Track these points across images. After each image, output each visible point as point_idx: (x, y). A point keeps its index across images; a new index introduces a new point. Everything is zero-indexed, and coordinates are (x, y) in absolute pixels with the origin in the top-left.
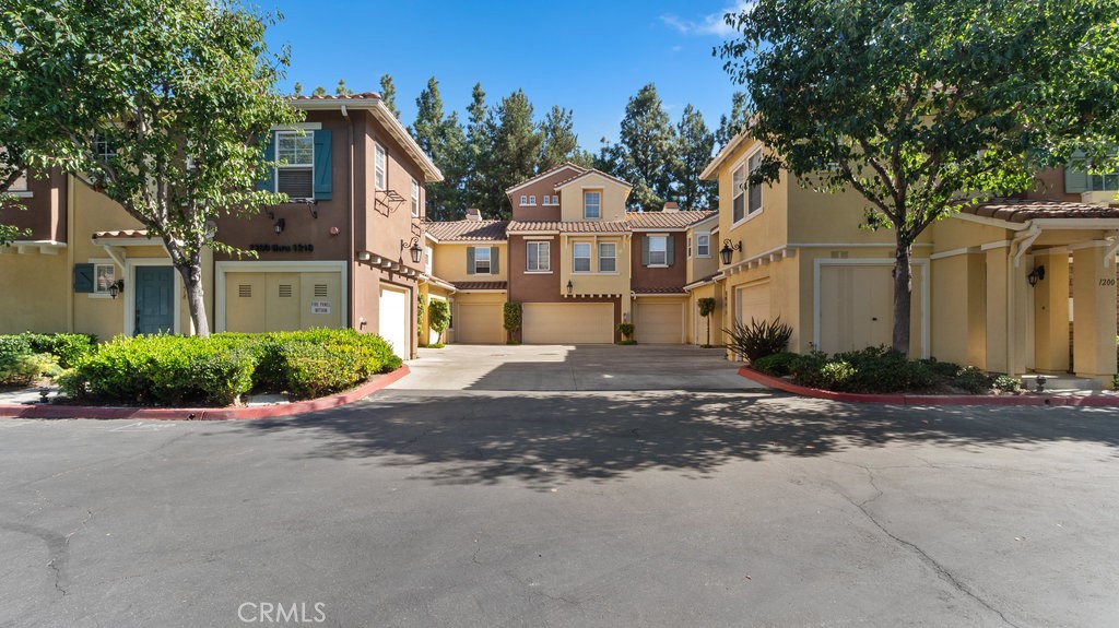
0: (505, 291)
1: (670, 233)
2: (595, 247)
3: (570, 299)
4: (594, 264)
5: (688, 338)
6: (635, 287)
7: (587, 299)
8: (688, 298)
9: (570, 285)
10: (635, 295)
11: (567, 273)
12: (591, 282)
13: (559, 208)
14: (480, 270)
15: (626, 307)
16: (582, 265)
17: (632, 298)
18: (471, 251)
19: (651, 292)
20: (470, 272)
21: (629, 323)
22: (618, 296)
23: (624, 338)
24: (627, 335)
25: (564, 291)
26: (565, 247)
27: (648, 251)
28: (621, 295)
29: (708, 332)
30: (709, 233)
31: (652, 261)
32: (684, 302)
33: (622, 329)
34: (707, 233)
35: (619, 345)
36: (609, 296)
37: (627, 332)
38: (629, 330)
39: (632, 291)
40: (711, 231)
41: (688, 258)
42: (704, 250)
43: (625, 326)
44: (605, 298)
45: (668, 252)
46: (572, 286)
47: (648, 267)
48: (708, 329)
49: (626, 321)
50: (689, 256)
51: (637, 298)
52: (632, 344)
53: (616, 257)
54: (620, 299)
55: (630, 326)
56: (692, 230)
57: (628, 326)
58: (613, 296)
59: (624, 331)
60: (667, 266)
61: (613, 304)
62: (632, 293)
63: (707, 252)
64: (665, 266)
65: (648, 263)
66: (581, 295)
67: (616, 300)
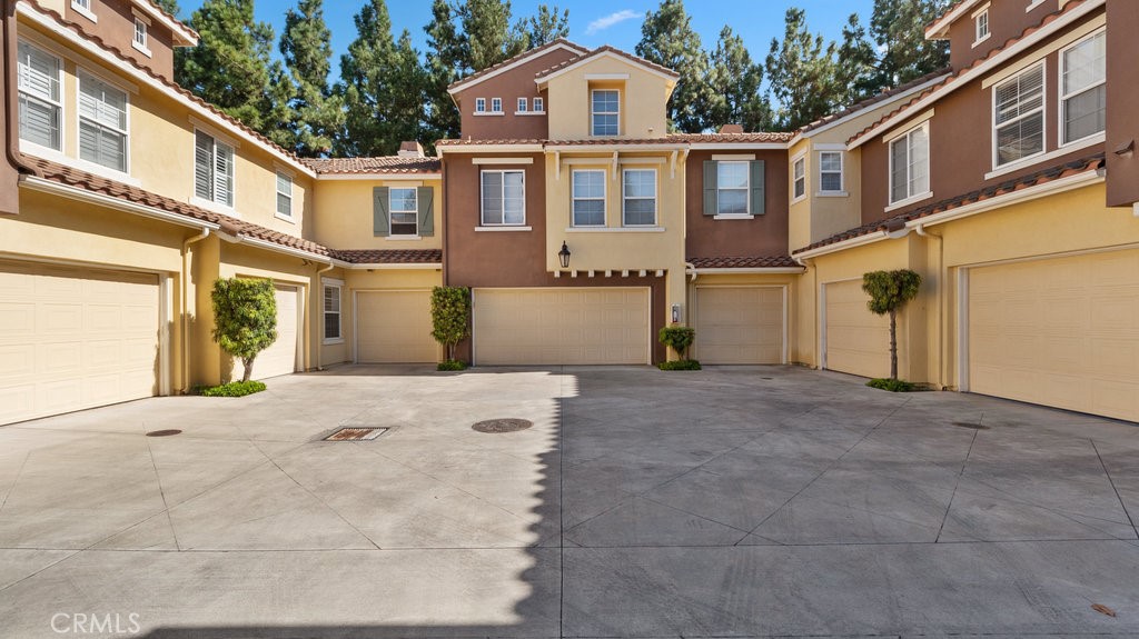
0: (439, 265)
1: (757, 152)
2: (615, 175)
3: (565, 279)
4: (613, 211)
5: (795, 353)
6: (692, 257)
7: (599, 279)
8: (795, 276)
9: (565, 251)
10: (694, 271)
11: (559, 228)
12: (607, 247)
13: (545, 118)
14: (397, 229)
15: (675, 295)
16: (588, 213)
17: (688, 277)
18: (381, 195)
19: (727, 266)
20: (378, 232)
21: (682, 325)
22: (659, 274)
23: (671, 355)
24: (679, 349)
25: (554, 264)
26: (555, 178)
27: (714, 189)
28: (665, 272)
29: (894, 350)
30: (843, 146)
31: (724, 207)
32: (787, 284)
33: (667, 338)
34: (839, 147)
35: (659, 367)
36: (642, 274)
37: (678, 344)
38: (682, 339)
39: (689, 264)
40: (848, 143)
41: (793, 200)
42: (830, 181)
43: (674, 332)
44: (634, 278)
45: (753, 190)
46: (569, 254)
47: (715, 218)
48: (894, 343)
49: (675, 321)
50: (797, 196)
51: (699, 276)
52: (689, 368)
53: (656, 197)
54: (663, 278)
55: (685, 331)
56: (808, 143)
57: (681, 332)
58: (650, 273)
59: (670, 341)
60: (752, 217)
61: (650, 288)
62: (688, 267)
63: (839, 184)
64: (748, 216)
65: (715, 210)
66: (587, 273)
67: (656, 282)
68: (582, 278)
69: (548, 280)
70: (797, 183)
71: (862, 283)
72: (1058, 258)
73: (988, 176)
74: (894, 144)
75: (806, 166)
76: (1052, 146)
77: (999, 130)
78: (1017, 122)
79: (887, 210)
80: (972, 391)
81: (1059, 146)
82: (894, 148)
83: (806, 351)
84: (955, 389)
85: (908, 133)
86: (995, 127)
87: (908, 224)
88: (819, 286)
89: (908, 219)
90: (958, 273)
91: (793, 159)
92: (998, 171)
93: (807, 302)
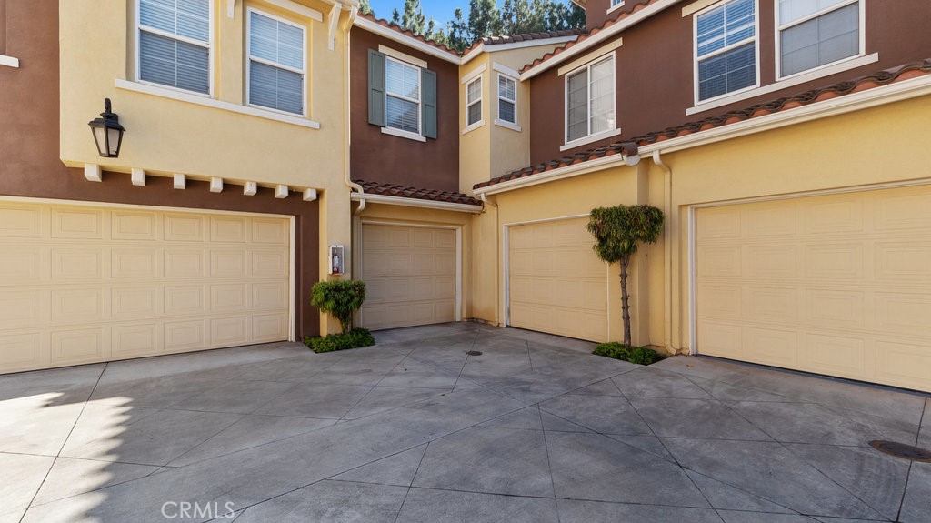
1: (430, 58)
2: (232, 11)
3: (114, 185)
4: (224, 69)
5: (470, 308)
6: (361, 172)
8: (470, 215)
9: (110, 122)
10: (363, 197)
15: (334, 230)
17: (354, 204)
21: (345, 277)
22: (310, 195)
23: (327, 324)
24: (343, 313)
27: (382, 91)
28: (319, 194)
29: (625, 308)
30: (516, 74)
31: (394, 119)
32: (461, 225)
33: (326, 299)
34: (512, 73)
35: (311, 347)
36: (282, 192)
37: (343, 308)
38: (346, 298)
39: (356, 186)
40: (521, 72)
41: (465, 128)
42: (506, 110)
43: (337, 289)
44: (264, 199)
45: (425, 105)
46: (121, 130)
47: (383, 130)
48: (625, 298)
49: (336, 271)
50: (470, 124)
51: (368, 204)
52: (359, 344)
53: (304, 71)
54: (315, 204)
55: (353, 287)
56: (487, 58)
57: (347, 289)
58: (295, 194)
59: (331, 304)
60: (424, 140)
61: (292, 219)
62: (354, 190)
63: (513, 116)
64: (418, 137)
65: (383, 120)
66: (171, 180)
67: (302, 208)
68: (157, 189)
69: (71, 185)
70: (470, 107)
71: (588, 221)
72: (798, 198)
73: (689, 112)
74: (570, 78)
75: (484, 87)
76: (768, 78)
77: (700, 62)
78: (723, 54)
79: (562, 148)
80: (700, 353)
81: (777, 79)
82: (569, 82)
83: (483, 305)
84: (686, 352)
85: (589, 65)
86: (696, 59)
87: (642, 149)
88: (503, 229)
89: (640, 143)
90: (688, 212)
91: (466, 79)
92: (700, 106)
93: (485, 248)
